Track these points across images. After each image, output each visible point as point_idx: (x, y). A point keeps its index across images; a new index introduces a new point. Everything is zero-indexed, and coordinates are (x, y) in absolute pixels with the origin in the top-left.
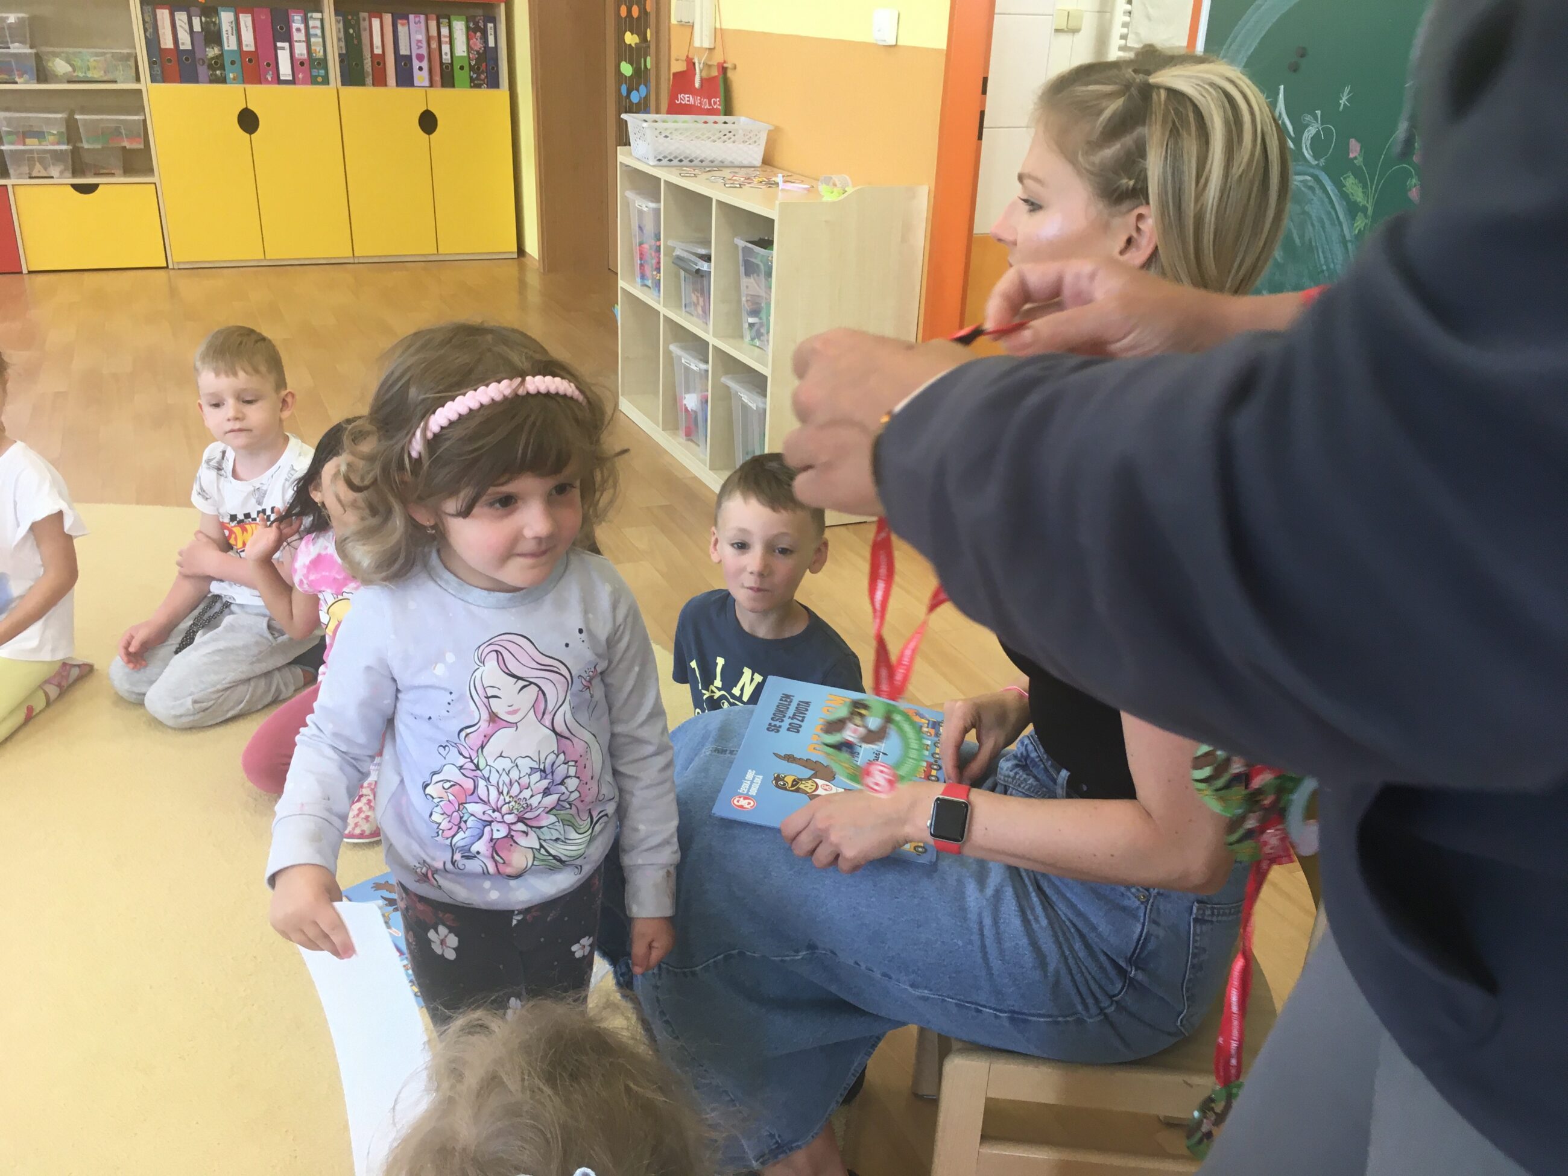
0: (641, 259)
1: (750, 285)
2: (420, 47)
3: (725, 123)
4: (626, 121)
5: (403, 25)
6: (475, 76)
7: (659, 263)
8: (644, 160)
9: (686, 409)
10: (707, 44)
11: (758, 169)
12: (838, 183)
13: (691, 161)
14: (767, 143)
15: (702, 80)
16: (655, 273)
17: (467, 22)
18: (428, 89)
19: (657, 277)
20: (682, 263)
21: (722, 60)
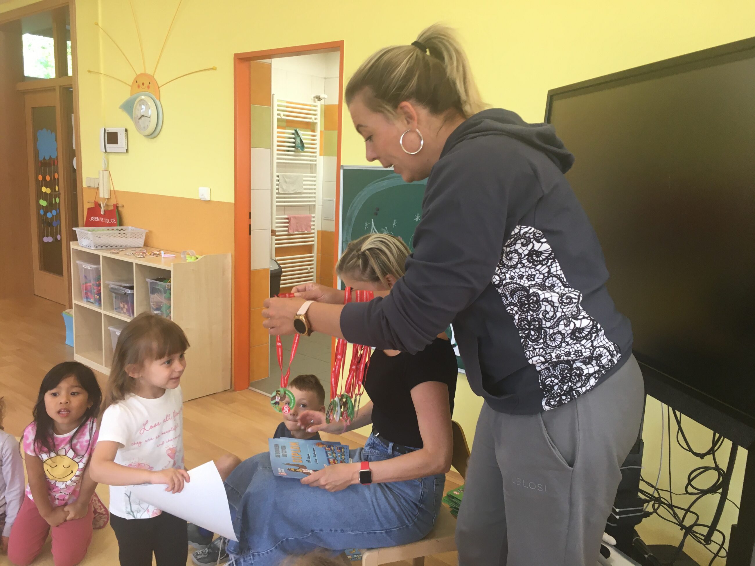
0: (86, 290)
1: (156, 298)
3: (122, 229)
4: (75, 231)
7: (99, 290)
8: (86, 247)
10: (107, 196)
11: (144, 248)
12: (191, 254)
13: (111, 247)
14: (145, 236)
15: (105, 211)
16: (96, 296)
19: (98, 298)
20: (113, 290)
21: (115, 203)
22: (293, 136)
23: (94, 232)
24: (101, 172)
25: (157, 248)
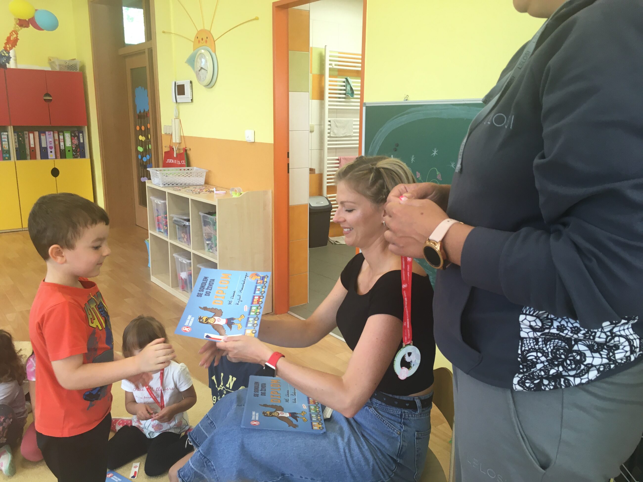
0: (158, 222)
1: (207, 229)
2: (51, 144)
3: (188, 170)
4: (149, 171)
5: (43, 135)
6: (75, 154)
7: (166, 222)
8: (157, 184)
9: (182, 278)
10: (178, 141)
11: (203, 186)
12: (237, 190)
13: (177, 184)
14: (206, 176)
15: (177, 154)
16: (165, 227)
17: (71, 133)
18: (54, 159)
19: (166, 229)
20: (176, 223)
21: (185, 147)
22: (344, 84)
23: (161, 172)
24: (173, 120)
25: (214, 186)
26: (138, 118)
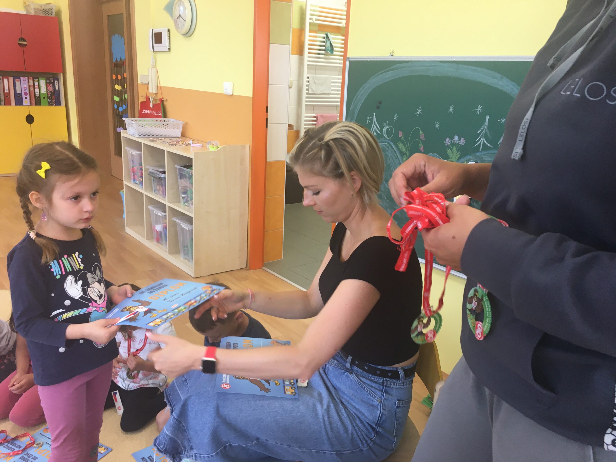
0: (133, 173)
1: (183, 182)
2: (25, 90)
3: (165, 121)
4: (124, 121)
5: (18, 81)
6: (50, 101)
7: (142, 174)
8: (132, 135)
9: (157, 231)
10: (154, 91)
11: (179, 138)
12: (214, 144)
13: (153, 136)
14: (182, 129)
15: (153, 105)
16: (140, 178)
17: (46, 80)
18: (29, 106)
19: (141, 180)
20: (152, 175)
21: (161, 98)
22: (324, 40)
23: (137, 122)
24: (150, 69)
25: (191, 139)
26: (115, 67)
